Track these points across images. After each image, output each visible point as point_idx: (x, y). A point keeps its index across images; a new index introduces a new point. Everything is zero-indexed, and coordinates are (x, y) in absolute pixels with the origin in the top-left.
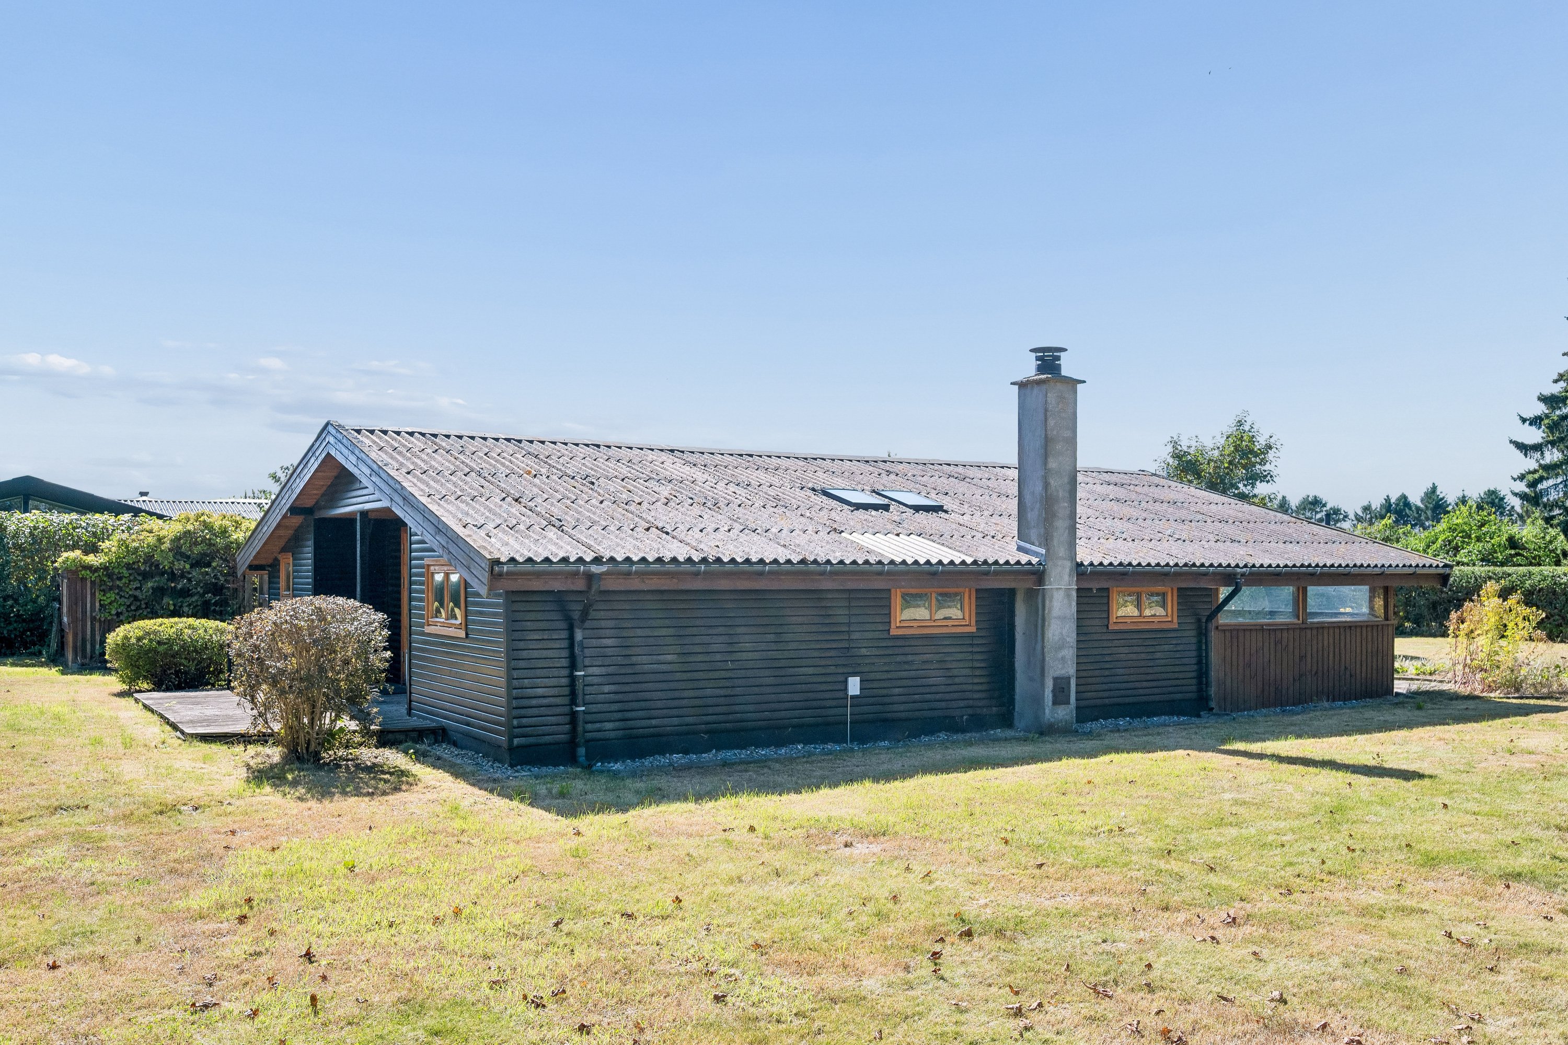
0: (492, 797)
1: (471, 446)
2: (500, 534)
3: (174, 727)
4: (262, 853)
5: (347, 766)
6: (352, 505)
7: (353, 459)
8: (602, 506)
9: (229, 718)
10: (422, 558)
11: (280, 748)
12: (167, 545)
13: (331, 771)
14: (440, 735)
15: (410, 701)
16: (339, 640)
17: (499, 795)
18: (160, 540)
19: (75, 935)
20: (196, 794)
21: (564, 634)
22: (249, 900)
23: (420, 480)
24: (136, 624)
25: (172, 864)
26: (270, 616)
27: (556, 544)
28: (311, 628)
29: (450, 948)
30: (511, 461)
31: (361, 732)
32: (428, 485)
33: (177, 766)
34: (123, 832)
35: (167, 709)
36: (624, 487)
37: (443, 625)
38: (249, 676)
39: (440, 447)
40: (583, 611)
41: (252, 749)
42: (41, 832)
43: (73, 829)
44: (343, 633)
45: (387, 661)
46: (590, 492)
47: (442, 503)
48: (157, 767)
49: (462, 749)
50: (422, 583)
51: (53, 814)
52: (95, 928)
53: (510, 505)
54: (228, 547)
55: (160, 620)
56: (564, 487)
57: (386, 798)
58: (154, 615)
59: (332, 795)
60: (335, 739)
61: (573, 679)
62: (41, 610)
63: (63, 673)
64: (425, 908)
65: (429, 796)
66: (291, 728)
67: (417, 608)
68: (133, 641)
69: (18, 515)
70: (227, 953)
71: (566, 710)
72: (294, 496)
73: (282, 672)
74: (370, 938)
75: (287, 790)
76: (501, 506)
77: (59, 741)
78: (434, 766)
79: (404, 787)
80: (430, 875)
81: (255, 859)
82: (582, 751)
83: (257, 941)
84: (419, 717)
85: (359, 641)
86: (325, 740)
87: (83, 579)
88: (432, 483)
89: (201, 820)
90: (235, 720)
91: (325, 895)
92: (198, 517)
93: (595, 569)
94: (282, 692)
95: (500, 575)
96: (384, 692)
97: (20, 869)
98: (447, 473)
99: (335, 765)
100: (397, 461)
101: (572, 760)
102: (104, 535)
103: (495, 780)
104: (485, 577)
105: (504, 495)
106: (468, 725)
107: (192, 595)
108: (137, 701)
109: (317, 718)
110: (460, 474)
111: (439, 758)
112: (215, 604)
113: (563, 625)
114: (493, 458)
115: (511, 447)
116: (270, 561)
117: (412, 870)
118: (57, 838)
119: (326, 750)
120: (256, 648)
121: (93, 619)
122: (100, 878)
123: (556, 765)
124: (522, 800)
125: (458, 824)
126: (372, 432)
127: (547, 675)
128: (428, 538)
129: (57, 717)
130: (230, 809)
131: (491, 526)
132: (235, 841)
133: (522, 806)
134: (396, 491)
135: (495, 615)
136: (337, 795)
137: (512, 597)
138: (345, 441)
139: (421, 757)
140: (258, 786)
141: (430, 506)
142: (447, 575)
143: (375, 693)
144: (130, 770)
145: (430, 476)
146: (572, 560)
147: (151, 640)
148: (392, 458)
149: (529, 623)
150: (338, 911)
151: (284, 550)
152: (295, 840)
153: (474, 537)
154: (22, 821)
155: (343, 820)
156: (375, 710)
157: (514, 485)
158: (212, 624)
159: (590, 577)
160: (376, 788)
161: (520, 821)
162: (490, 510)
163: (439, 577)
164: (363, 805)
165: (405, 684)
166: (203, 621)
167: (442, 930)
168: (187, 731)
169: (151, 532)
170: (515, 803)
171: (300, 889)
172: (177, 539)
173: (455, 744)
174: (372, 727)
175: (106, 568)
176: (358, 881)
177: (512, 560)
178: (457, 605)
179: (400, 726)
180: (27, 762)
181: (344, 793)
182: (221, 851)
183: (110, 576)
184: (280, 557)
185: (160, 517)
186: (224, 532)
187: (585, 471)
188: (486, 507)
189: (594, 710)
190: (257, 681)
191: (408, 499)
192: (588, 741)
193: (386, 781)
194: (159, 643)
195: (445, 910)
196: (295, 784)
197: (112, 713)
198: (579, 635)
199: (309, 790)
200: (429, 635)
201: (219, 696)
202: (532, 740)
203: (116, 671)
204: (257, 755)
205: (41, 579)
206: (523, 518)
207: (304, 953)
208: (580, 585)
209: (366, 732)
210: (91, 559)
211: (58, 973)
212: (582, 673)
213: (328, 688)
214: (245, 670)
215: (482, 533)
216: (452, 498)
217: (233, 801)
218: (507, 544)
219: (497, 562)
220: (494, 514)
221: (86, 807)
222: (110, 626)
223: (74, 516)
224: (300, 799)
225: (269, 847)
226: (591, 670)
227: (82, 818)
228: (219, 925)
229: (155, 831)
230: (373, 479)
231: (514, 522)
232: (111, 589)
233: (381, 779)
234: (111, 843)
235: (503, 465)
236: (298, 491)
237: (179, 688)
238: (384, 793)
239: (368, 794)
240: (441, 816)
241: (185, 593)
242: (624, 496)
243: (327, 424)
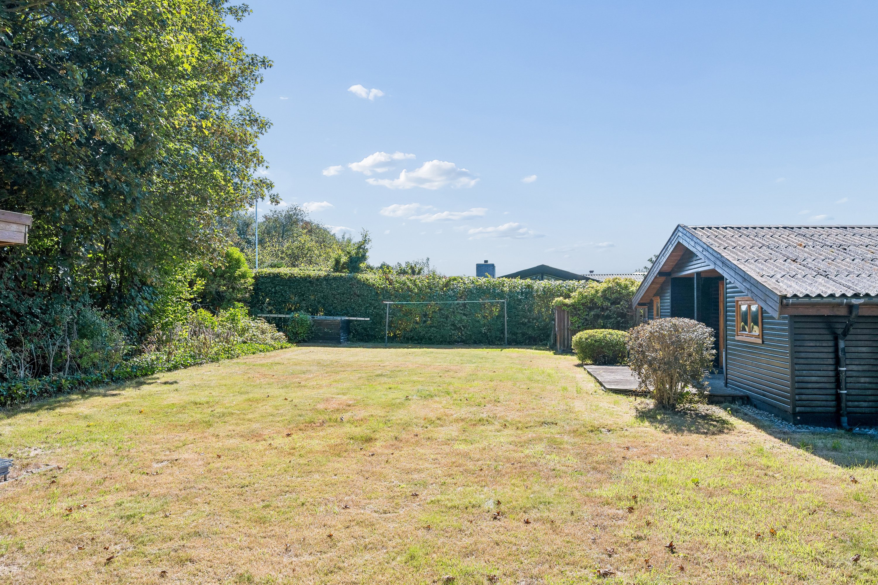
0: (784, 444)
1: (762, 233)
2: (785, 281)
3: (601, 384)
4: (643, 464)
5: (691, 414)
6: (692, 269)
7: (692, 243)
8: (854, 262)
9: (627, 382)
10: (733, 297)
11: (653, 400)
12: (600, 294)
13: (682, 416)
14: (746, 400)
15: (727, 379)
16: (686, 342)
17: (789, 443)
18: (597, 291)
19: (541, 503)
20: (610, 422)
21: (831, 343)
22: (635, 497)
23: (731, 252)
24: (585, 331)
25: (595, 464)
26: (648, 328)
27: (824, 286)
28: (670, 336)
29: (771, 563)
30: (787, 239)
31: (699, 395)
32: (737, 254)
33: (601, 405)
34: (572, 440)
35: (598, 375)
36: (869, 251)
37: (747, 336)
38: (637, 360)
39: (743, 234)
40: (845, 329)
41: (639, 399)
42: (534, 435)
43: (549, 436)
44: (688, 338)
45: (714, 355)
46: (845, 254)
47: (746, 264)
48: (591, 406)
49: (760, 410)
50: (734, 312)
51: (541, 426)
52: (551, 500)
53: (790, 263)
54: (628, 294)
55: (596, 330)
56: (826, 251)
57: (715, 437)
58: (594, 328)
59: (683, 431)
60: (683, 398)
61: (838, 374)
62: (547, 325)
63: (555, 354)
64: (748, 525)
65: (741, 438)
66: (659, 390)
67: (730, 326)
68: (584, 340)
69: (538, 282)
70: (620, 534)
71: (833, 391)
72: (661, 266)
73: (654, 359)
74: (712, 541)
75: (658, 425)
76: (784, 264)
77: (549, 387)
78: (744, 420)
79: (726, 431)
80: (749, 497)
81: (639, 468)
82: (844, 419)
83: (639, 527)
84: (732, 388)
85: (697, 343)
86: (678, 398)
87: (564, 310)
88: (739, 253)
89: (612, 439)
90: (631, 383)
91: (680, 500)
92: (614, 280)
93: (854, 301)
94: (655, 370)
95: (787, 305)
96: (712, 373)
97: (522, 455)
98: (748, 248)
99: (684, 413)
100: (718, 243)
101: (838, 425)
102: (573, 290)
103: (784, 433)
104: (777, 306)
105: (785, 258)
106: (764, 395)
107: (611, 318)
108: (585, 369)
109: (674, 385)
110: (756, 248)
111: (746, 414)
112: (622, 323)
113: (830, 337)
114: (776, 238)
115: (787, 232)
116: (648, 301)
117: (736, 491)
118: (541, 440)
119: (679, 403)
120: (641, 345)
121: (568, 329)
122: (558, 467)
123: (826, 427)
124: (807, 450)
125: (764, 461)
126: (703, 228)
127: (819, 369)
128: (738, 284)
129: (549, 375)
130: (627, 433)
131: (779, 276)
132: (629, 454)
133: (807, 454)
134: (718, 258)
135: (783, 330)
136: (686, 432)
137: (795, 319)
138: (688, 234)
139: (735, 413)
140: (642, 422)
141: (739, 266)
142: (749, 306)
143: (707, 373)
144: (578, 405)
145: (738, 250)
146: (837, 295)
147: (592, 340)
148: (715, 241)
149: (806, 336)
150: (689, 515)
151: (655, 295)
152: (662, 457)
153: (769, 282)
154: (527, 428)
155: (690, 448)
156: (707, 383)
157: (792, 252)
158: (620, 332)
159: (851, 307)
160: (709, 430)
161: (807, 465)
162: (777, 267)
163: (744, 308)
164: (701, 439)
165: (722, 368)
166: (616, 331)
167: (764, 546)
168: (607, 387)
169: (593, 288)
170: (801, 451)
171: (666, 494)
172: (604, 291)
173: (755, 406)
174: (706, 392)
175: (573, 305)
176: (701, 494)
177: (795, 296)
178: (756, 323)
179: (721, 393)
180: (533, 397)
181: (690, 431)
182: (621, 459)
183: (575, 309)
184: (653, 299)
185: (598, 281)
186: (626, 287)
187: (838, 242)
188: (775, 265)
189: (853, 393)
190: (641, 363)
191: (725, 263)
192: (849, 413)
193: (715, 426)
194: (595, 341)
195: (762, 528)
196: (662, 422)
197: (573, 375)
198: (842, 344)
199: (670, 427)
200: (738, 341)
201: (623, 369)
202: (808, 409)
203: (576, 354)
204: (642, 402)
205: (548, 310)
206: (800, 271)
207: (668, 545)
208: (843, 312)
209: (701, 395)
210: (567, 301)
211: (529, 527)
212: (845, 369)
213: (680, 369)
214: (635, 357)
215: (773, 280)
216: (753, 261)
217: (628, 428)
218: (791, 286)
219: (785, 297)
220: (780, 269)
221: (556, 424)
222: (574, 333)
223: (561, 282)
224: (664, 431)
225: (647, 460)
226: (851, 367)
227: (554, 430)
228: (617, 511)
229: (588, 442)
230: (704, 253)
231: (794, 273)
232: (576, 315)
233: (711, 424)
234: (566, 446)
235: (783, 241)
236: (662, 263)
237: (604, 364)
238: (713, 434)
239: (704, 433)
240: (752, 453)
241: (608, 317)
242: (869, 256)
243: (678, 226)
